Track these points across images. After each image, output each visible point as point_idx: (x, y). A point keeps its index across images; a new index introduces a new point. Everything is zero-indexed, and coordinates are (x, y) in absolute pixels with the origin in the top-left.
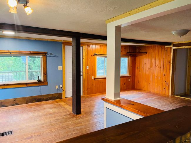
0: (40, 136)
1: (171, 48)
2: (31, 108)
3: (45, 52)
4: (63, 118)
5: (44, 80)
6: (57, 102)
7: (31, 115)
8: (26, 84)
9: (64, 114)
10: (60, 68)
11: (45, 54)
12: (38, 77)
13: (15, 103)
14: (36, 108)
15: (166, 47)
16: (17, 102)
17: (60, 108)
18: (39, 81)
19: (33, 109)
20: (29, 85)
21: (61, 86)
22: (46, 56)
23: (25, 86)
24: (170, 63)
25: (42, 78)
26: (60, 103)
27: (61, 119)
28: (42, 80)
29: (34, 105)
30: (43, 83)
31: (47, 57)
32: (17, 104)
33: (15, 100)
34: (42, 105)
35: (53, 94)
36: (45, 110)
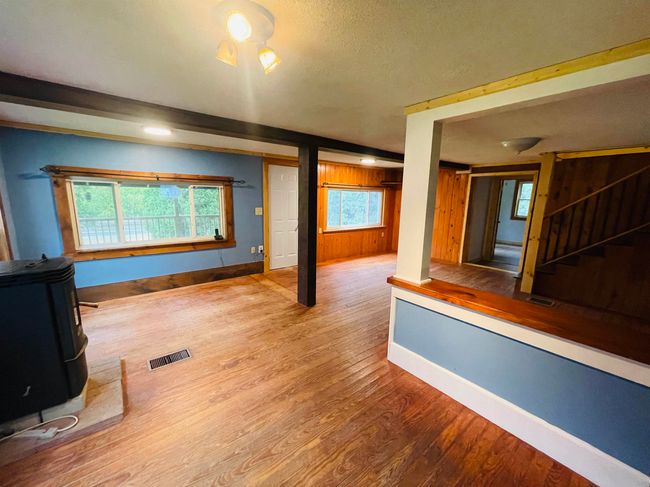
0: (253, 359)
1: (467, 175)
2: (210, 294)
3: (228, 178)
4: (285, 316)
5: (228, 235)
6: (257, 281)
7: (215, 310)
8: (193, 244)
9: (282, 305)
10: (258, 211)
11: (230, 181)
12: (217, 230)
13: (172, 282)
14: (219, 295)
15: (458, 172)
16: (176, 282)
17: (268, 292)
18: (218, 237)
19: (215, 297)
20: (198, 247)
21: (261, 248)
22: (231, 186)
23: (191, 248)
24: (463, 203)
25: (223, 233)
26: (263, 282)
27: (280, 317)
28: (224, 237)
29: (211, 288)
30: (226, 241)
31: (234, 189)
32: (175, 286)
33: (172, 277)
34: (227, 287)
35: (246, 265)
36: (239, 298)
